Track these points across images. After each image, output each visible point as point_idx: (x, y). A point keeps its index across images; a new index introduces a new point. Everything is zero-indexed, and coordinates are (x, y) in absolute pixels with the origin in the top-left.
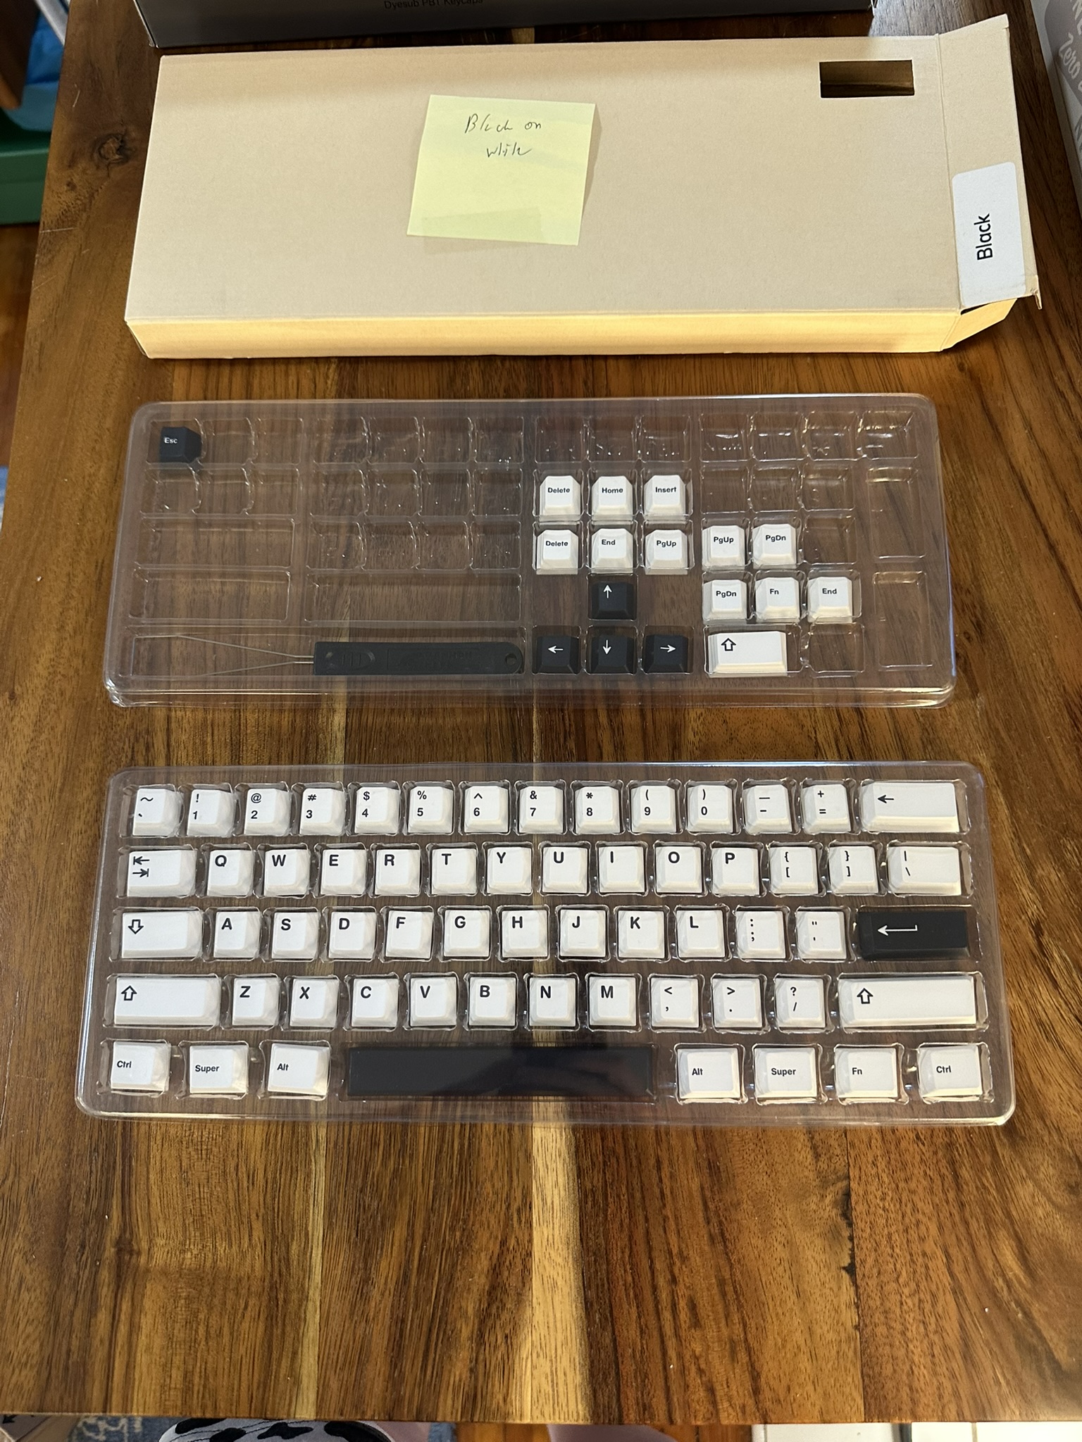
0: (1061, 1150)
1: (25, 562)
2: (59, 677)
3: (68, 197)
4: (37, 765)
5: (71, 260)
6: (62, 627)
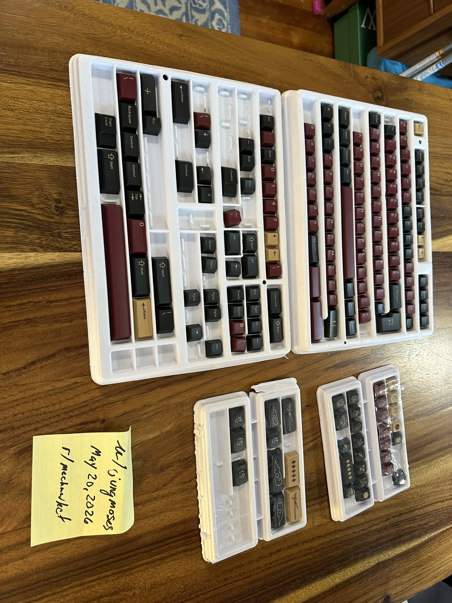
0: (14, 473)
1: (233, 46)
2: (190, 57)
3: (363, 76)
4: (154, 43)
5: (342, 75)
6: (209, 60)
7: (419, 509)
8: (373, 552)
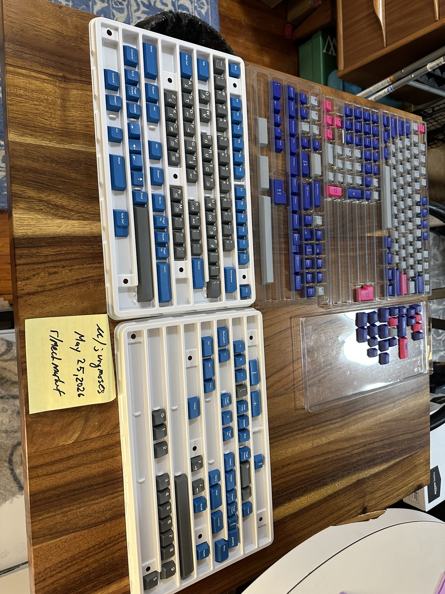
7: (387, 439)
8: (355, 471)
